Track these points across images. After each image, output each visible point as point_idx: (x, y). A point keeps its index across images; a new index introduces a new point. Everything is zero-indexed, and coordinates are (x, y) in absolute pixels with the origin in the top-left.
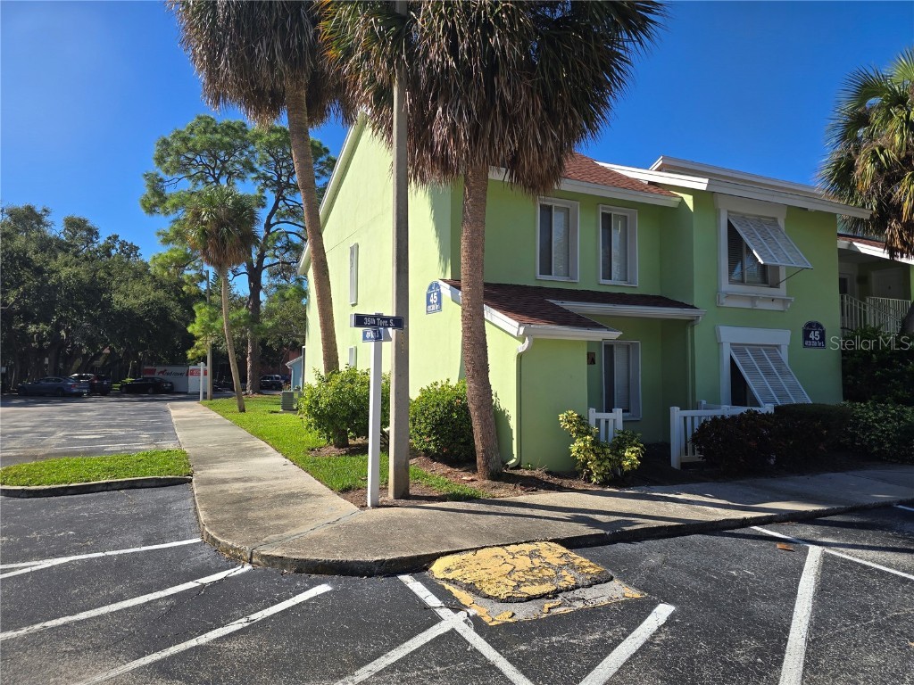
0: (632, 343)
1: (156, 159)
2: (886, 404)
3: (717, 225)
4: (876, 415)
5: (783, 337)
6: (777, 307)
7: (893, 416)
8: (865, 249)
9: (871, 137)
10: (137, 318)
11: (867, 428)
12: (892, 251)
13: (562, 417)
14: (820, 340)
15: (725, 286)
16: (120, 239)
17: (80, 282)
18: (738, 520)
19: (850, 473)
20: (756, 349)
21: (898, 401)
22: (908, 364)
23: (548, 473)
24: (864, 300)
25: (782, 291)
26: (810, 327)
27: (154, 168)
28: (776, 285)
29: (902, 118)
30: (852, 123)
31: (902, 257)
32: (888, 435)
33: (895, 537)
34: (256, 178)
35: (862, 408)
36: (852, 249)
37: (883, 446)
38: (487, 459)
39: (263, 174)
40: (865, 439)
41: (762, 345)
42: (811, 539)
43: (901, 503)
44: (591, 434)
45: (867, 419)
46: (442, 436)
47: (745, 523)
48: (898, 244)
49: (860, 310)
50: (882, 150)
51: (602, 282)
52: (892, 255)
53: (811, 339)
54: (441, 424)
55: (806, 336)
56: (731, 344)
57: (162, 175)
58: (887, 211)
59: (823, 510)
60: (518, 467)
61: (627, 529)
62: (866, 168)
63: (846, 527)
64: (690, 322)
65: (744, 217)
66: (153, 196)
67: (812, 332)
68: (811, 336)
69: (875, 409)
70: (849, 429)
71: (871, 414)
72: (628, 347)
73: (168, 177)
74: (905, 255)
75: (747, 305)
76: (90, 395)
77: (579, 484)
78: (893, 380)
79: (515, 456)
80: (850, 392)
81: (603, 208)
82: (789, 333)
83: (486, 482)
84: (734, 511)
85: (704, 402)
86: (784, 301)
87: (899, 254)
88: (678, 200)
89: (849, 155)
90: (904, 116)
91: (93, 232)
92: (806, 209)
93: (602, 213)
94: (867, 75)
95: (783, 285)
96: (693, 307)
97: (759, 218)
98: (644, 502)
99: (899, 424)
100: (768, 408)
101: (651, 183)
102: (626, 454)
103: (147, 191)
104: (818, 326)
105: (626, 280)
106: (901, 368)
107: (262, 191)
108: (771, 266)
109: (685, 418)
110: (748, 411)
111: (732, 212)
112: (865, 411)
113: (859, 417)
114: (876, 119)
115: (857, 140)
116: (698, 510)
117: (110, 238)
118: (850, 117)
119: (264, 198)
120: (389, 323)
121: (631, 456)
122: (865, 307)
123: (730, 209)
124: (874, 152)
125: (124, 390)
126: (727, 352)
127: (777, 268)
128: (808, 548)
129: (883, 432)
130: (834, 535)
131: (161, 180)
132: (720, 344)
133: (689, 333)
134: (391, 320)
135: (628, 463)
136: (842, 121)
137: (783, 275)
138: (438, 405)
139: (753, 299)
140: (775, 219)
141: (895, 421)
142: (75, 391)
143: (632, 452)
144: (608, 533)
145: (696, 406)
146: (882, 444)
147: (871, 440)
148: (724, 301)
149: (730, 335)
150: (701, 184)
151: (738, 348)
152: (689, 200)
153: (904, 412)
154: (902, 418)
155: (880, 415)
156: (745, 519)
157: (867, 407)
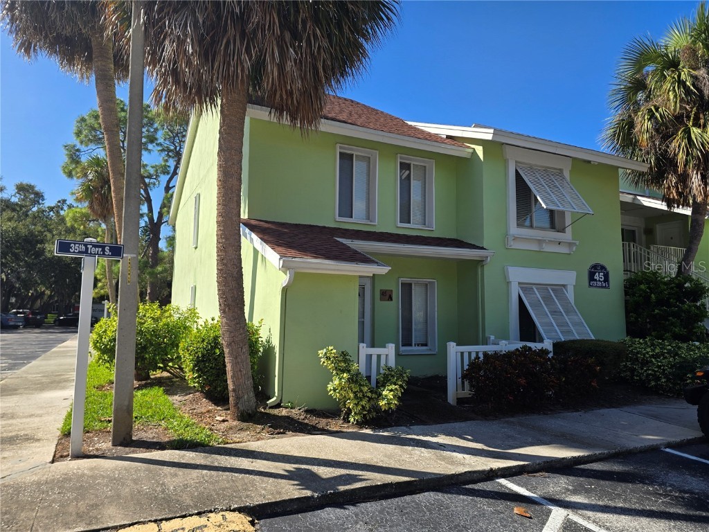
0: (429, 282)
1: (76, 133)
2: (663, 340)
3: (506, 174)
4: (653, 350)
5: (569, 278)
6: (563, 250)
7: (669, 352)
8: (647, 202)
9: (648, 98)
10: (65, 264)
11: (645, 363)
12: (670, 203)
13: (321, 353)
14: (605, 281)
15: (514, 230)
16: (68, 203)
17: (17, 234)
18: (483, 472)
19: (626, 408)
20: (543, 287)
21: (677, 337)
22: (684, 303)
23: (307, 411)
24: (649, 248)
25: (568, 236)
26: (596, 268)
27: (75, 141)
28: (563, 230)
29: (674, 78)
30: (630, 87)
31: (678, 207)
32: (664, 370)
33: (655, 494)
34: (161, 151)
35: (641, 344)
36: (637, 202)
37: (660, 380)
38: (238, 398)
39: (167, 147)
40: (643, 374)
41: (534, 284)
42: (557, 497)
43: (669, 445)
44: (349, 371)
45: (644, 355)
46: (204, 373)
47: (491, 475)
48: (674, 194)
49: (641, 254)
50: (657, 109)
51: (400, 225)
52: (669, 206)
53: (596, 280)
54: (203, 361)
55: (591, 277)
56: (519, 283)
57: (79, 146)
58: (665, 164)
59: (583, 457)
60: (278, 406)
61: (342, 488)
62: (644, 126)
63: (604, 479)
64: (480, 263)
65: (531, 168)
66: (71, 163)
67: (597, 273)
68: (596, 277)
69: (653, 345)
70: (628, 363)
71: (648, 350)
72: (426, 285)
73: (83, 148)
74: (681, 207)
75: (534, 247)
76: (25, 327)
77: (335, 425)
78: (671, 318)
79: (276, 394)
80: (633, 329)
81: (401, 158)
82: (574, 274)
83: (236, 423)
84: (484, 459)
85: (492, 337)
86: (570, 245)
87: (676, 205)
88: (471, 151)
89: (630, 116)
90: (676, 76)
91: (39, 196)
92: (589, 162)
93: (401, 163)
94: (642, 44)
95: (568, 230)
96: (482, 248)
97: (546, 169)
98: (391, 448)
99: (675, 359)
100: (547, 345)
101: (449, 137)
102: (384, 393)
103: (66, 159)
104: (603, 268)
105: (425, 224)
106: (678, 306)
107: (167, 161)
108: (558, 211)
109: (462, 354)
110: (524, 347)
111: (519, 163)
112: (643, 347)
113: (638, 353)
114: (651, 82)
115: (636, 103)
116: (444, 459)
117: (59, 202)
118: (630, 82)
119: (169, 166)
120: (103, 251)
121: (389, 396)
122: (648, 254)
123: (518, 160)
124: (650, 110)
125: (57, 323)
126: (515, 291)
127: (562, 213)
128: (550, 511)
129: (659, 367)
130: (587, 492)
131: (78, 150)
132: (509, 283)
133: (480, 273)
134: (107, 249)
135: (384, 403)
136: (622, 87)
137: (568, 221)
138: (203, 341)
139: (540, 242)
140: (561, 170)
141: (671, 356)
142: (12, 323)
143: (391, 390)
144: (316, 495)
145: (485, 342)
146: (658, 379)
147: (648, 375)
148: (512, 243)
149: (518, 275)
150: (487, 134)
151: (526, 287)
152: (479, 150)
153: (679, 348)
154: (677, 354)
155: (657, 351)
156: (491, 469)
157: (646, 343)
